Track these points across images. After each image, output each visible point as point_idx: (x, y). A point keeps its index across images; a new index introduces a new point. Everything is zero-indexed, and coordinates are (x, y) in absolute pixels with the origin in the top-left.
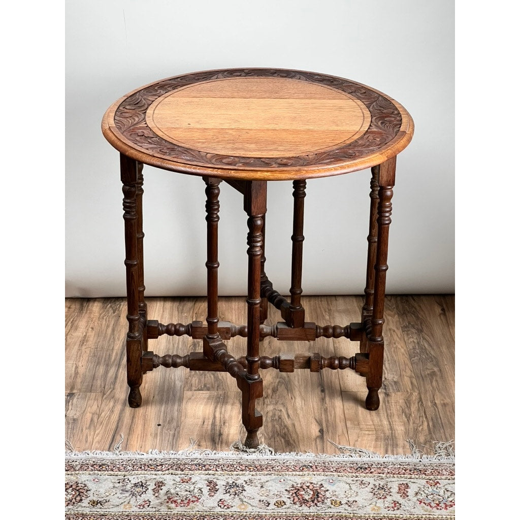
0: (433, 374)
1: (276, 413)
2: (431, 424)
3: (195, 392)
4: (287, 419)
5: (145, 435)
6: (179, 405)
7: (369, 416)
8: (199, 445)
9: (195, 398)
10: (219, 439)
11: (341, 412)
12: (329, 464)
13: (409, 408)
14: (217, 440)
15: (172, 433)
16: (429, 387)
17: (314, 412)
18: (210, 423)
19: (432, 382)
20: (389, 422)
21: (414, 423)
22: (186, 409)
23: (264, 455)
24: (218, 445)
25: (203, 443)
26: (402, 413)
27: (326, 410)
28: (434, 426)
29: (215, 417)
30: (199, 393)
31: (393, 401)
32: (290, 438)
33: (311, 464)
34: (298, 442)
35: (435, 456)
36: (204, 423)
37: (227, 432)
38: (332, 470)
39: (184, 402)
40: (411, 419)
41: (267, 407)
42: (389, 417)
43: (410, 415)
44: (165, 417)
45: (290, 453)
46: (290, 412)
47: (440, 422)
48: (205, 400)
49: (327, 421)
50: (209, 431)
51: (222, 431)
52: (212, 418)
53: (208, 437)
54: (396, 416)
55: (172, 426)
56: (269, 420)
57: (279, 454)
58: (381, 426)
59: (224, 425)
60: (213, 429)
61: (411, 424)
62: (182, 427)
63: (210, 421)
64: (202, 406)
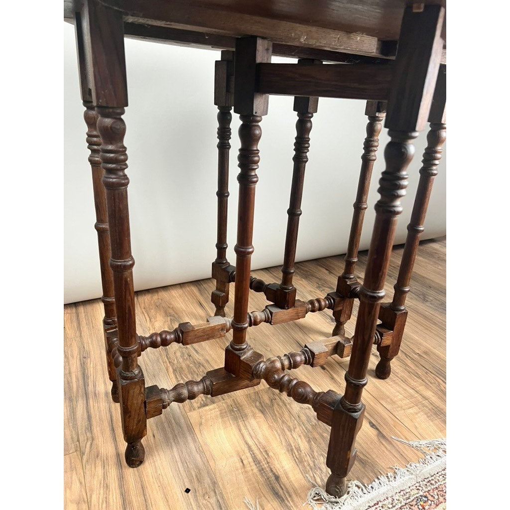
3: (201, 410)
6: (195, 441)
7: (390, 387)
9: (207, 420)
10: (282, 489)
12: (436, 482)
13: (407, 365)
14: (281, 491)
15: (213, 500)
18: (251, 460)
22: (206, 444)
23: (356, 497)
24: (288, 501)
26: (409, 372)
29: (249, 448)
30: (206, 411)
33: (421, 493)
37: (281, 470)
39: (197, 431)
40: (424, 379)
43: (417, 373)
44: (187, 470)
45: (378, 479)
48: (220, 420)
50: (259, 477)
51: (275, 471)
52: (246, 450)
53: (266, 491)
54: (409, 380)
55: (206, 485)
56: (310, 427)
57: (370, 487)
58: (412, 396)
59: (268, 454)
60: (262, 470)
61: (431, 385)
62: (220, 484)
63: (249, 455)
64: (222, 432)
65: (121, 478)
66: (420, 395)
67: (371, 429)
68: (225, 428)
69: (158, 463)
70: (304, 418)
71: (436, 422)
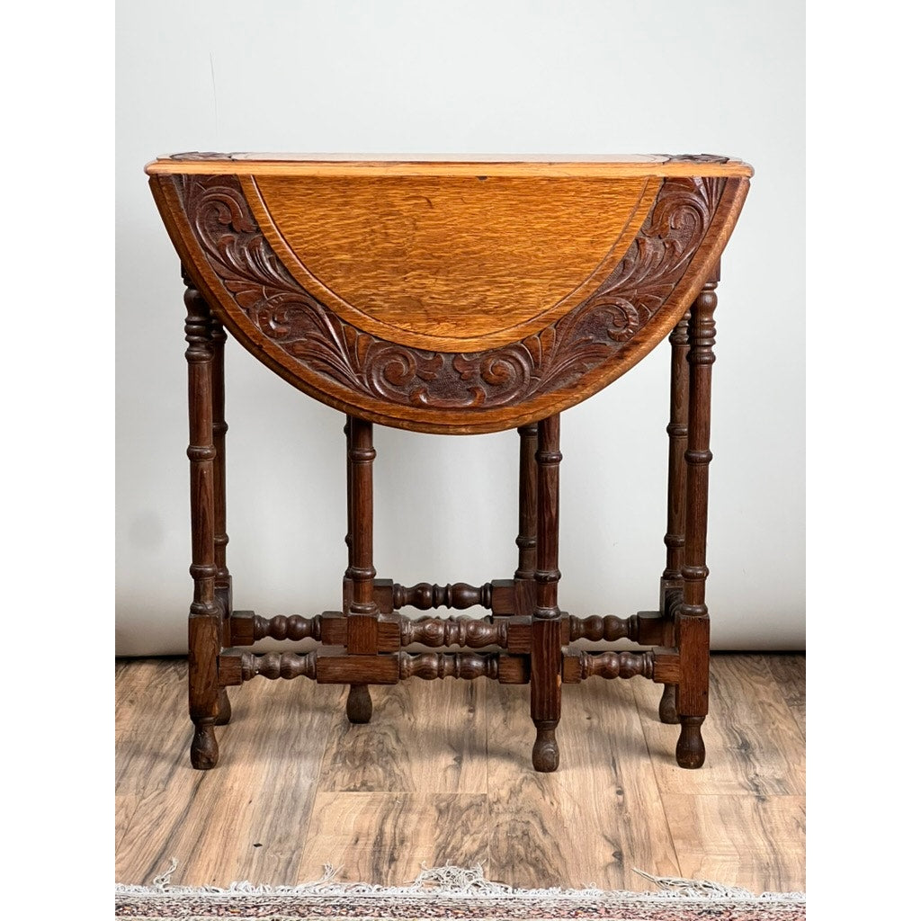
1: (518, 827)
3: (342, 793)
4: (542, 836)
5: (224, 860)
6: (305, 814)
8: (344, 877)
9: (342, 803)
10: (389, 868)
11: (661, 825)
12: (636, 906)
14: (385, 869)
15: (285, 857)
17: (601, 826)
18: (371, 842)
20: (769, 841)
22: (318, 819)
24: (387, 877)
25: (353, 874)
26: (798, 827)
27: (627, 822)
29: (381, 833)
30: (350, 795)
31: (776, 809)
32: (548, 866)
33: (594, 906)
34: (567, 873)
37: (407, 856)
38: (643, 915)
39: (317, 809)
41: (496, 817)
42: (768, 834)
44: (272, 832)
45: (547, 889)
46: (549, 825)
48: (363, 806)
49: (630, 839)
50: (368, 854)
51: (396, 855)
53: (364, 865)
54: (783, 833)
55: (287, 847)
58: (751, 847)
59: (402, 843)
60: (378, 851)
62: (307, 848)
63: (373, 838)
64: (355, 815)
66: (773, 849)
67: (609, 857)
68: (364, 813)
71: (747, 874)
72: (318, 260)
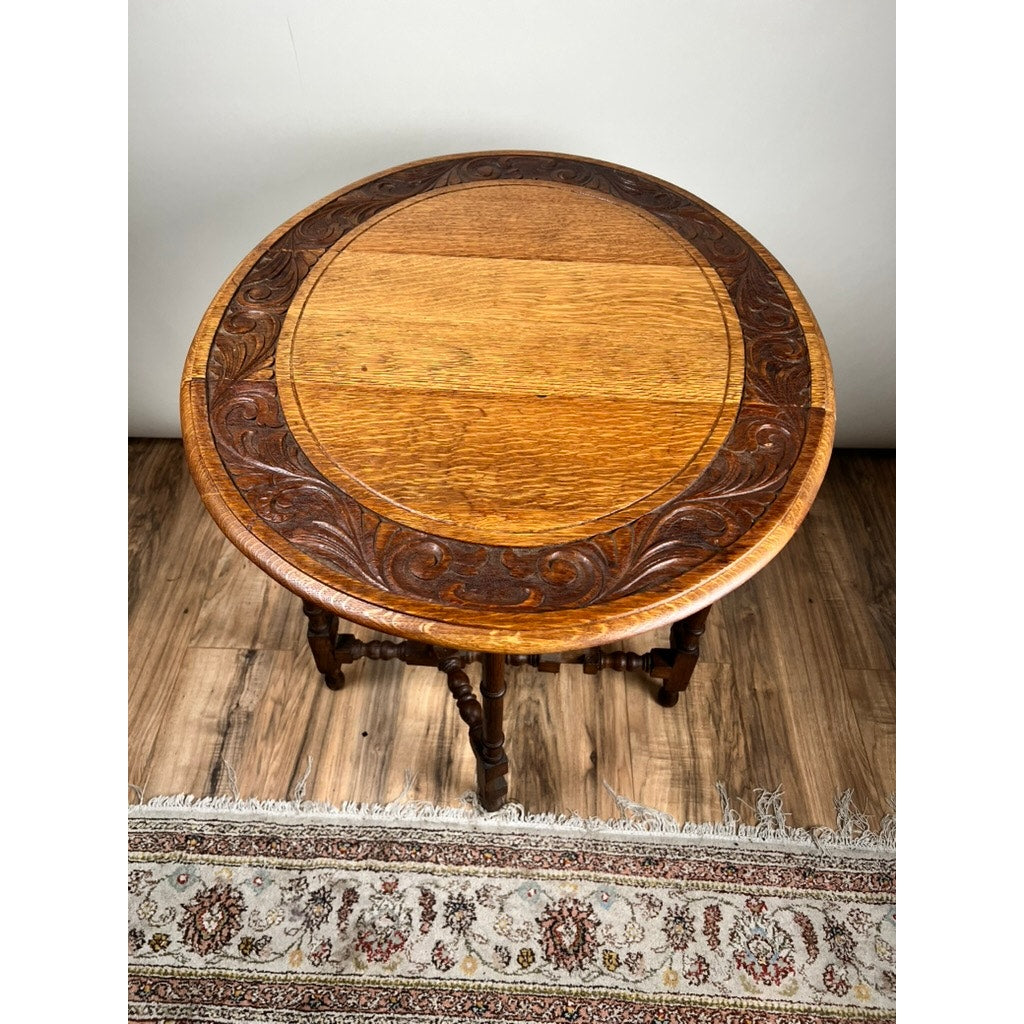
0: (750, 619)
1: (532, 709)
2: (749, 743)
4: (546, 725)
5: (342, 757)
6: (398, 686)
7: (662, 720)
8: (417, 789)
10: (447, 775)
11: (623, 709)
12: (603, 849)
13: (718, 701)
14: (444, 777)
15: (381, 754)
16: (746, 653)
17: (585, 709)
18: (437, 732)
19: (749, 639)
20: (691, 737)
21: (725, 740)
22: (405, 694)
23: (508, 819)
24: (445, 788)
25: (423, 785)
26: (710, 712)
27: (601, 704)
28: (754, 749)
29: (444, 718)
31: (696, 684)
32: (548, 773)
33: (576, 850)
34: (560, 784)
35: (758, 829)
36: (428, 730)
37: (459, 757)
38: (606, 866)
39: (405, 676)
40: (722, 730)
41: (519, 691)
42: (691, 724)
43: (720, 718)
44: (375, 713)
45: (547, 814)
46: (552, 708)
47: (762, 739)
49: (603, 731)
50: (434, 753)
51: (452, 753)
52: (440, 719)
53: (431, 768)
54: (700, 722)
55: (383, 738)
56: (521, 725)
57: (530, 817)
58: (679, 745)
59: (457, 736)
60: (440, 747)
61: (722, 743)
62: (396, 741)
63: (438, 725)
64: (429, 688)
65: (318, 695)
66: (693, 749)
67: (588, 760)
68: (434, 686)
69: (355, 695)
70: (523, 711)
71: (676, 790)
72: (346, 452)
